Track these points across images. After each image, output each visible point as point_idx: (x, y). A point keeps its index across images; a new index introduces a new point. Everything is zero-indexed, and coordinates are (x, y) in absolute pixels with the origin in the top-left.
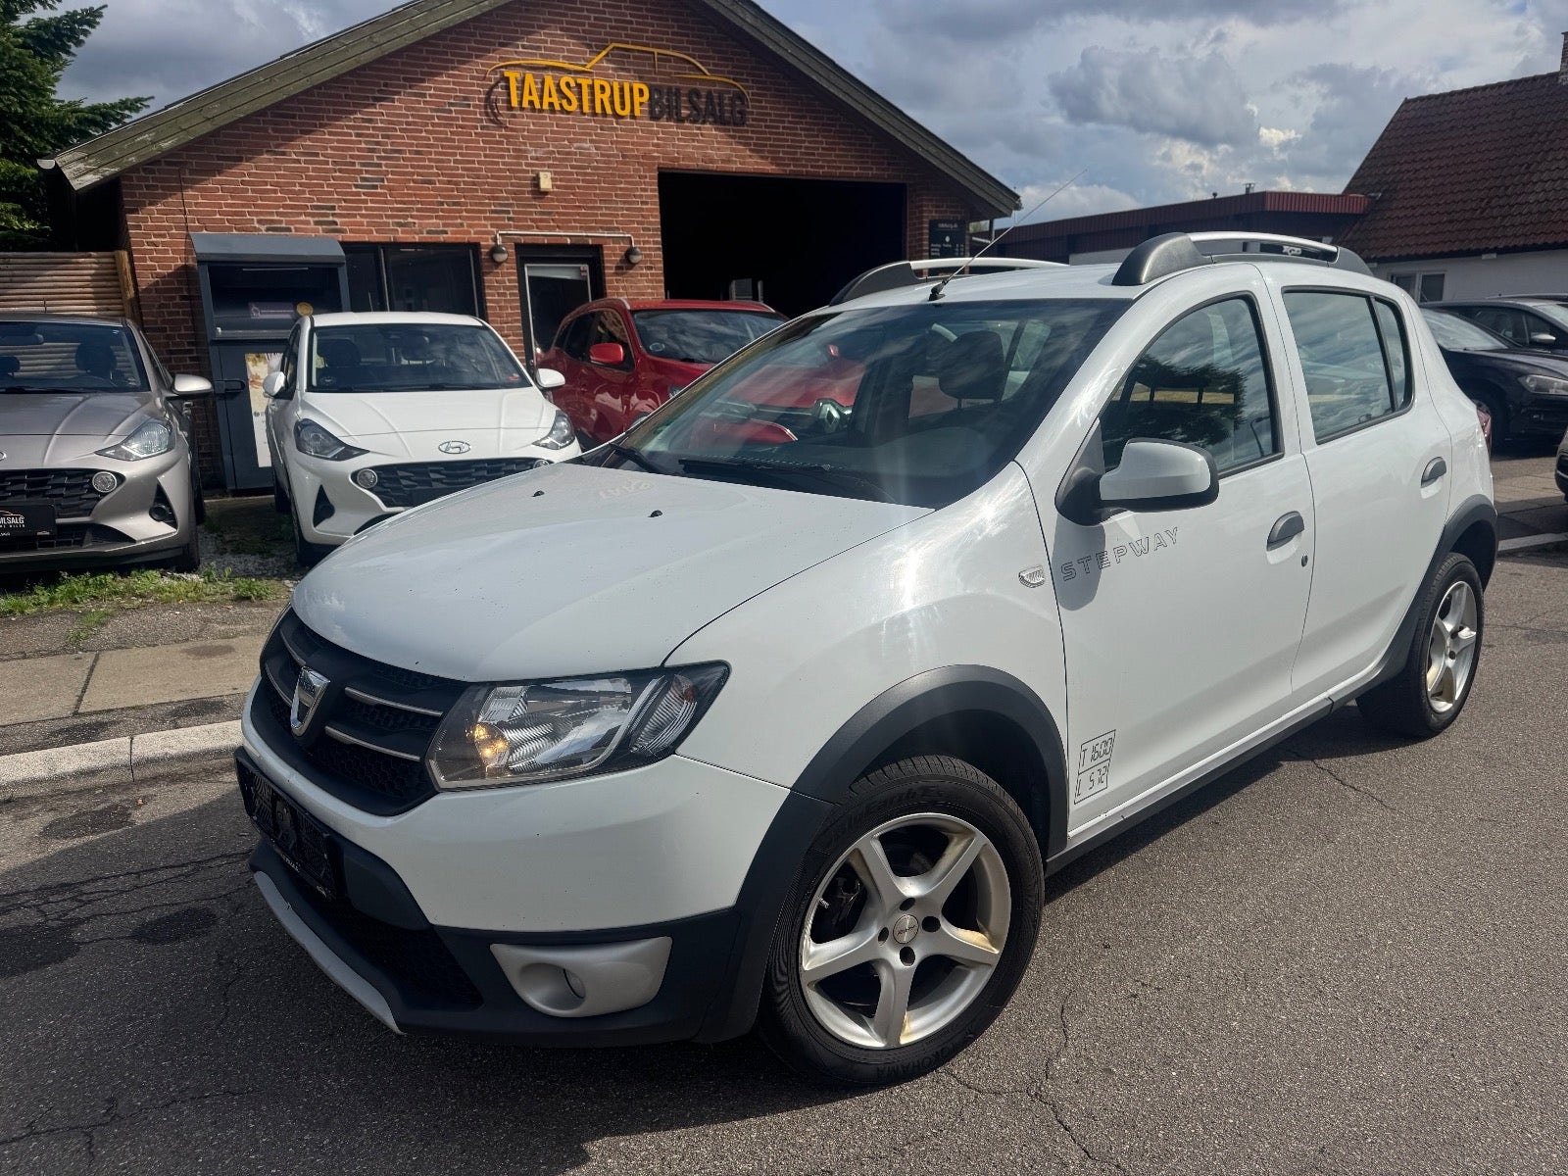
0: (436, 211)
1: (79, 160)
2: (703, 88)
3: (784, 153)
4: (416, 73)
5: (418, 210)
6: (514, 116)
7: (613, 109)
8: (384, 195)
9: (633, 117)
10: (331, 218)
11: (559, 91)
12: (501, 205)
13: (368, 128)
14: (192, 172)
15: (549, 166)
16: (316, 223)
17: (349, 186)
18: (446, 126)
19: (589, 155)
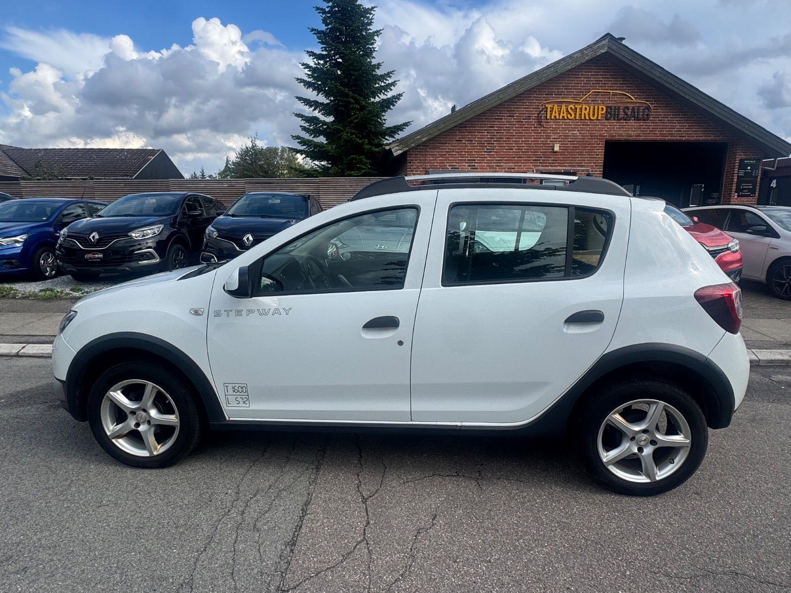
0: (512, 160)
1: (397, 146)
2: (631, 106)
3: (666, 131)
4: (511, 108)
5: (505, 160)
6: (547, 122)
7: (589, 117)
8: (494, 155)
9: (597, 119)
10: (474, 164)
11: (567, 111)
12: (537, 157)
13: (491, 130)
14: (430, 149)
15: (559, 141)
16: (468, 166)
17: (482, 152)
18: (520, 127)
19: (576, 136)
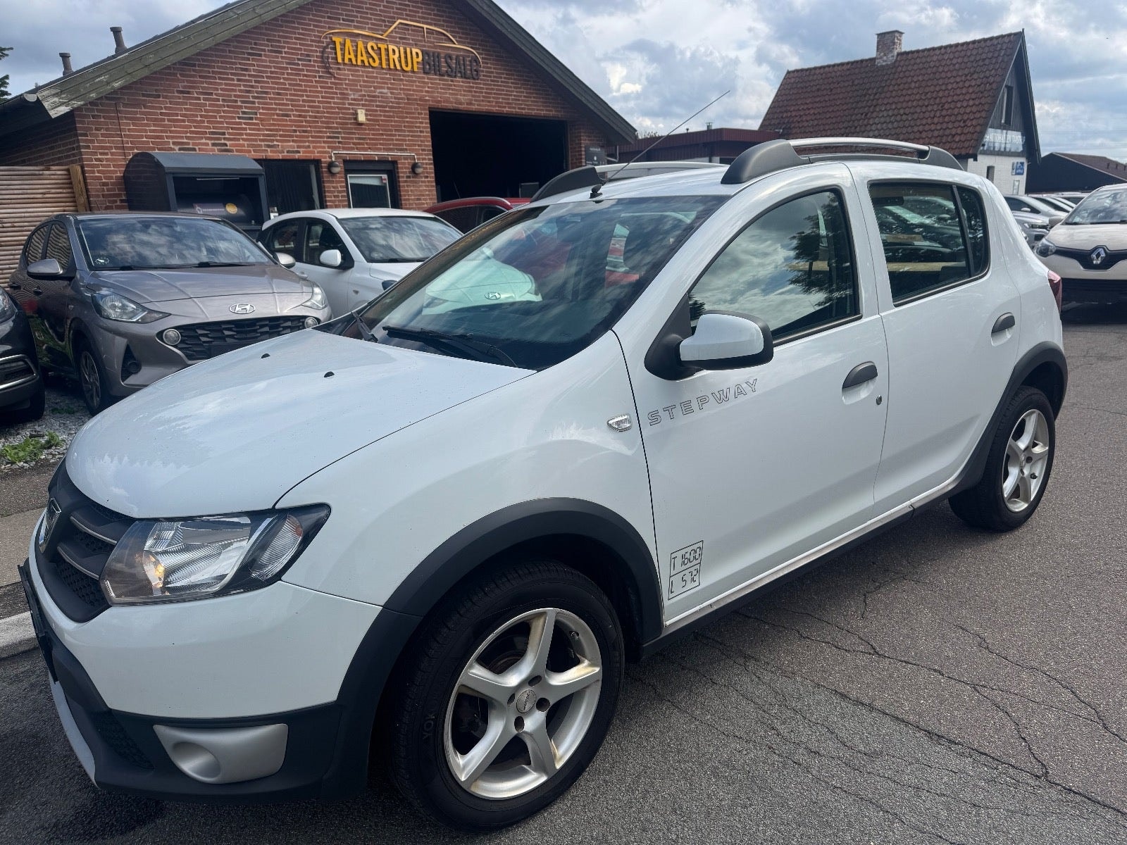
0: (292, 136)
1: (54, 95)
2: (454, 53)
3: (503, 99)
4: (275, 36)
5: (281, 136)
6: (339, 69)
7: (401, 67)
8: (257, 124)
9: (413, 71)
10: (223, 141)
11: (367, 52)
12: (334, 133)
13: (245, 75)
14: (125, 105)
15: (363, 105)
16: (214, 145)
17: (234, 118)
18: (296, 75)
19: (387, 98)
